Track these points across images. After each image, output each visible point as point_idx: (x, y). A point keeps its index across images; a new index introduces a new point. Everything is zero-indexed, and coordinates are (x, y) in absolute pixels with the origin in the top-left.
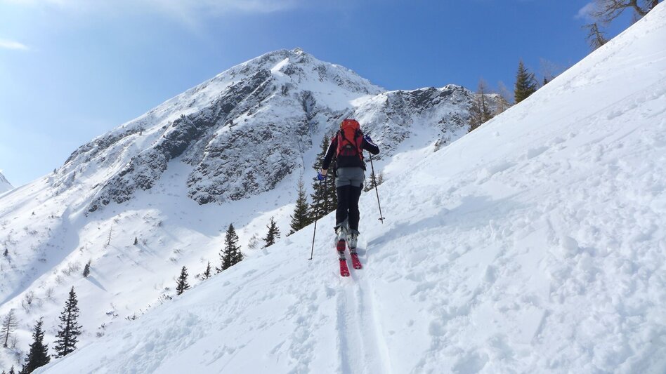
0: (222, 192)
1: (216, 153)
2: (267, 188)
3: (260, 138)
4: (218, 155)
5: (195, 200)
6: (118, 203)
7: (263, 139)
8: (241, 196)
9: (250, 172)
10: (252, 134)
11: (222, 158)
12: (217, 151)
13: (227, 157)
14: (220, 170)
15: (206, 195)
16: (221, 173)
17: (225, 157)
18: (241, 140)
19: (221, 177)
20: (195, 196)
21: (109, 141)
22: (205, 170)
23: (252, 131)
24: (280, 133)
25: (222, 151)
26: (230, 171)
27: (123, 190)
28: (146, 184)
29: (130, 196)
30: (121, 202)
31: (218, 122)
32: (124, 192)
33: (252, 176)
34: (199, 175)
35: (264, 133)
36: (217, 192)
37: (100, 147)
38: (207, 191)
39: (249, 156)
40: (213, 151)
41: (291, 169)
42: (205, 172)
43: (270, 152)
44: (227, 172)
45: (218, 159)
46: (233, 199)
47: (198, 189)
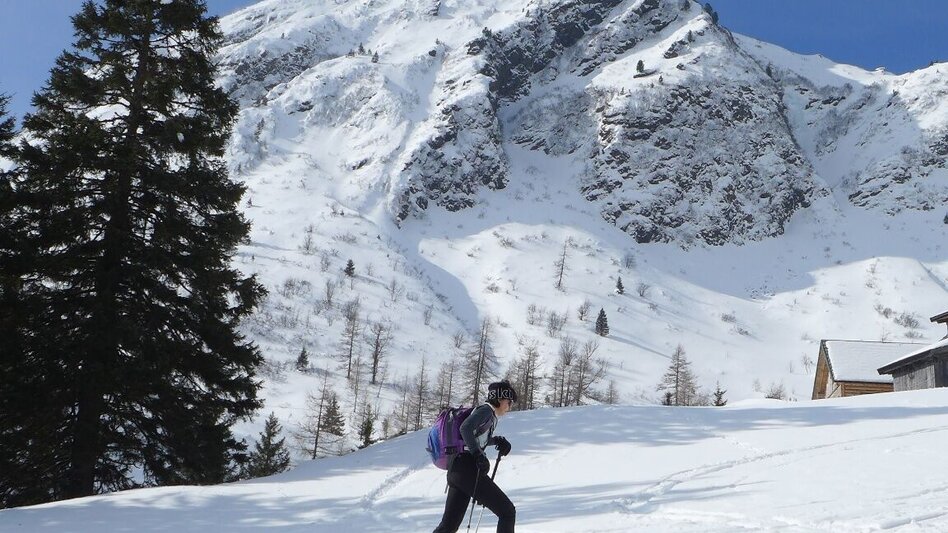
0: (678, 222)
1: (639, 132)
2: (773, 230)
3: (728, 115)
4: (645, 137)
5: (624, 229)
6: (450, 209)
7: (735, 116)
8: (725, 237)
9: (730, 188)
10: (709, 101)
11: (657, 144)
12: (641, 125)
13: (669, 145)
14: (663, 171)
15: (647, 224)
16: (665, 178)
17: (662, 143)
18: (690, 112)
19: (668, 187)
20: (622, 221)
21: (262, 66)
22: (625, 165)
23: (707, 94)
24: (764, 110)
25: (653, 128)
26: (684, 178)
27: (458, 179)
28: (495, 177)
29: (470, 197)
30: (456, 208)
31: (554, 62)
32: (458, 186)
33: (734, 197)
34: (613, 174)
35: (735, 103)
36: (667, 219)
37: (240, 77)
38: (646, 213)
39: (719, 150)
40: (631, 126)
41: (806, 196)
42: (626, 170)
43: (757, 148)
44: (678, 178)
45: (649, 145)
46: (708, 241)
47: (624, 208)
